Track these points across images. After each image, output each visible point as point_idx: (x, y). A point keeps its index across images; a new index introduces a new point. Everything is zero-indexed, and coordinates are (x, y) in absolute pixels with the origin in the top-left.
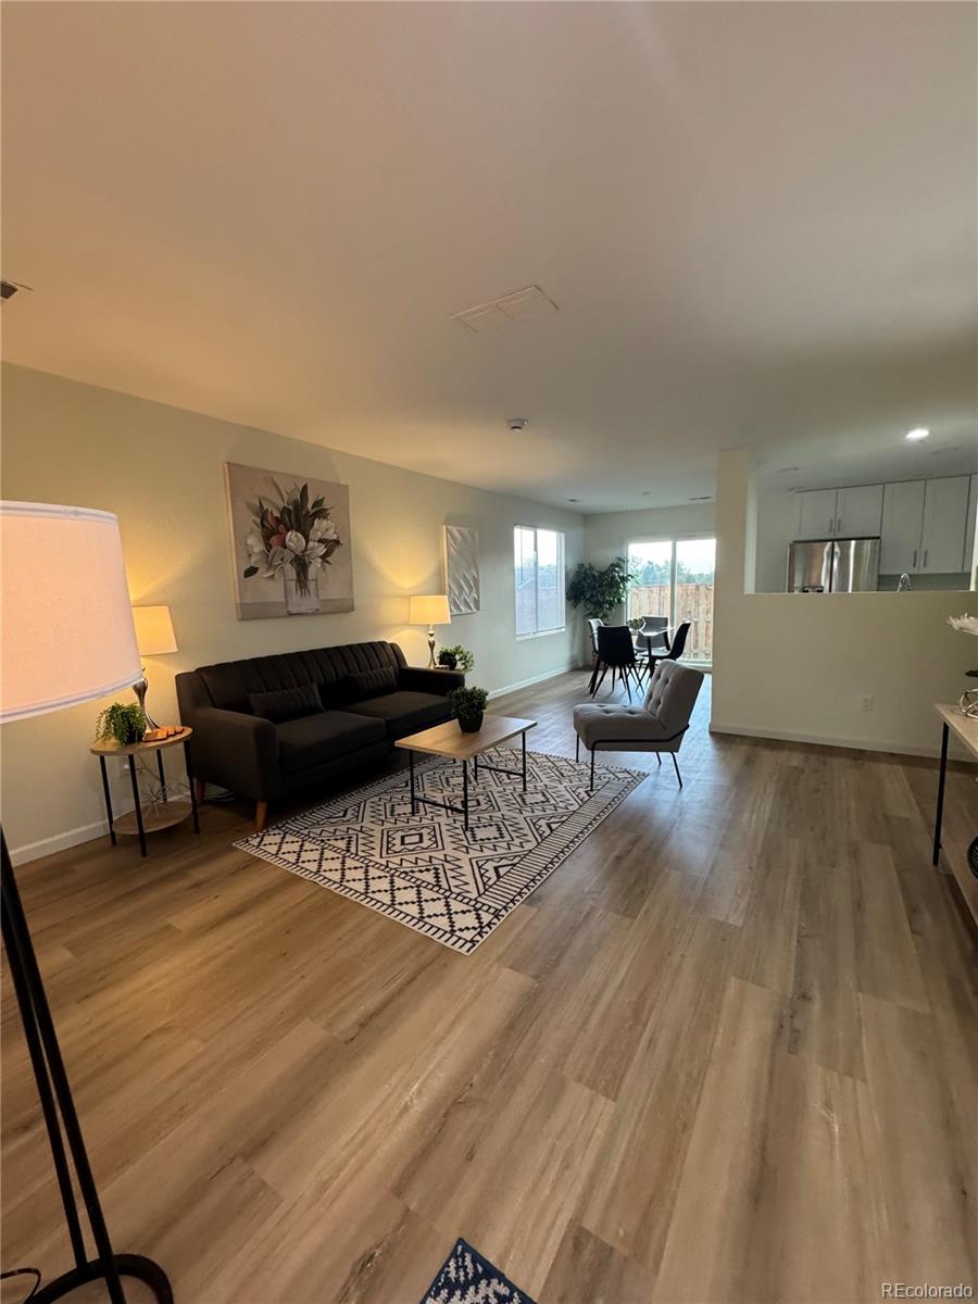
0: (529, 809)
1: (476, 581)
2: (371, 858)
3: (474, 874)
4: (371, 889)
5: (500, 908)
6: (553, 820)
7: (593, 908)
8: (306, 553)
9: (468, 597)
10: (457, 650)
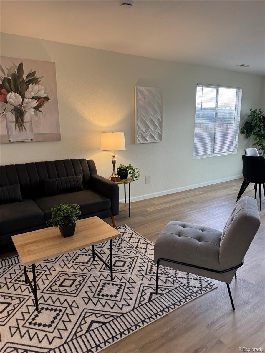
1: (160, 122)
8: (23, 106)
9: (153, 133)
10: (129, 167)
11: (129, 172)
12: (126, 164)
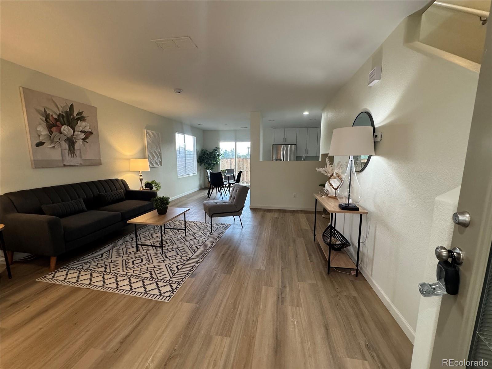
0: (188, 242)
1: (160, 154)
2: (118, 273)
3: (168, 270)
4: (119, 286)
5: (180, 281)
6: (198, 245)
7: (216, 274)
8: (74, 137)
9: (157, 160)
10: (153, 182)
11: (153, 185)
12: (150, 181)
